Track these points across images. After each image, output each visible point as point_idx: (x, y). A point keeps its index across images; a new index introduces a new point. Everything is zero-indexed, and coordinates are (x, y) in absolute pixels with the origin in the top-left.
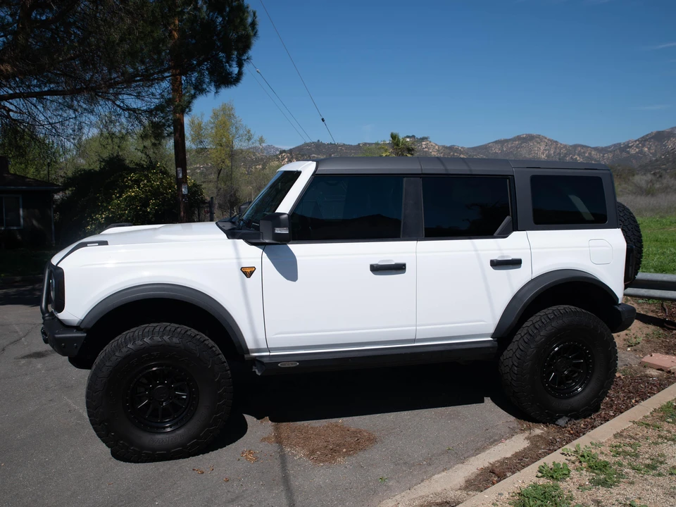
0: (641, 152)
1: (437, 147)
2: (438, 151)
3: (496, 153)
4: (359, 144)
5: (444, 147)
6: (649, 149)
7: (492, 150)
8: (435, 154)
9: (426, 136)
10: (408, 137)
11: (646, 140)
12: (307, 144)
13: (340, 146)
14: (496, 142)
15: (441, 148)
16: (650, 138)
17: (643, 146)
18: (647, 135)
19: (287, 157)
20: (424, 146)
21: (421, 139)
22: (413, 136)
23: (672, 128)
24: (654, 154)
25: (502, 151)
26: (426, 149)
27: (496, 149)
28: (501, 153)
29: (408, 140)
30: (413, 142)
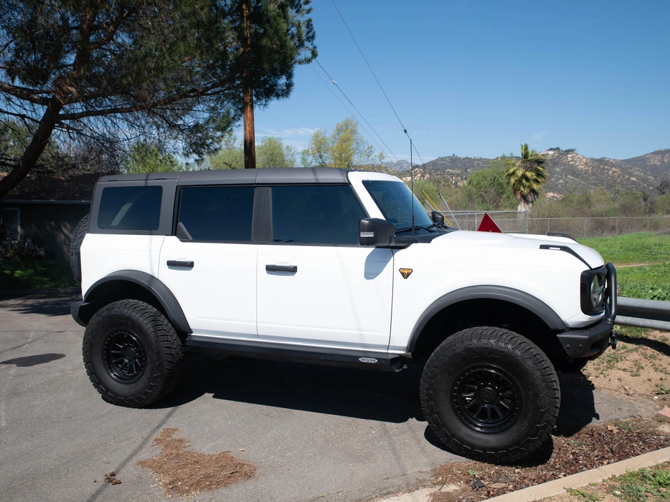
1: (584, 160)
2: (586, 164)
3: (655, 165)
4: (497, 158)
5: (594, 160)
7: (650, 162)
8: (583, 167)
9: (572, 148)
10: (551, 149)
12: (442, 159)
13: (476, 160)
14: (656, 153)
15: (589, 161)
19: (420, 172)
20: (570, 159)
21: (566, 151)
22: (558, 149)
25: (663, 162)
26: (572, 163)
27: (656, 161)
28: (661, 165)
29: (551, 152)
30: (557, 155)
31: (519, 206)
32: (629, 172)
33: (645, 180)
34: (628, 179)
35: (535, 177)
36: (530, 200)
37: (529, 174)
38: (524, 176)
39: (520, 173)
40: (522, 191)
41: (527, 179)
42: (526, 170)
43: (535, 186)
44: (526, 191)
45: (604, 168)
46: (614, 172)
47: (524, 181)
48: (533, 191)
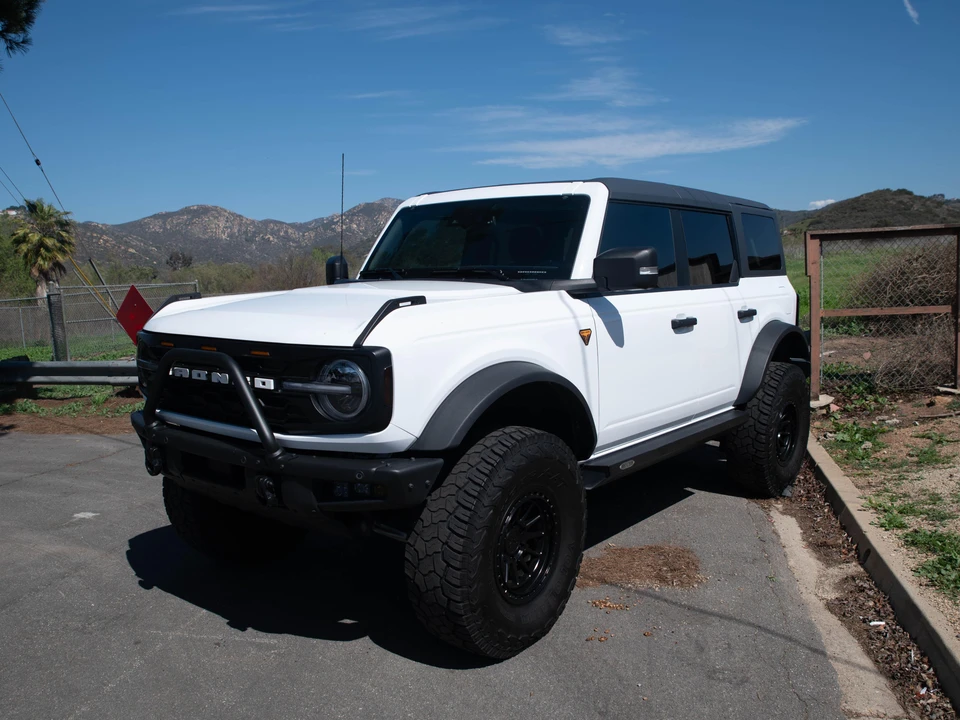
0: (349, 229)
3: (155, 232)
6: (358, 225)
7: (149, 228)
10: (12, 208)
11: (354, 215)
14: (155, 217)
16: (358, 212)
17: (351, 221)
18: (354, 208)
23: (382, 200)
24: (365, 233)
25: (165, 229)
27: (156, 227)
28: (164, 232)
29: (13, 213)
30: (22, 216)
31: (39, 288)
32: (126, 242)
33: (147, 252)
34: (126, 251)
35: (58, 245)
36: (55, 278)
37: (49, 242)
38: (41, 244)
39: (35, 237)
40: (40, 265)
41: (48, 249)
42: (44, 236)
43: (60, 258)
44: (46, 265)
45: (93, 237)
46: (106, 241)
47: (42, 250)
48: (58, 265)
